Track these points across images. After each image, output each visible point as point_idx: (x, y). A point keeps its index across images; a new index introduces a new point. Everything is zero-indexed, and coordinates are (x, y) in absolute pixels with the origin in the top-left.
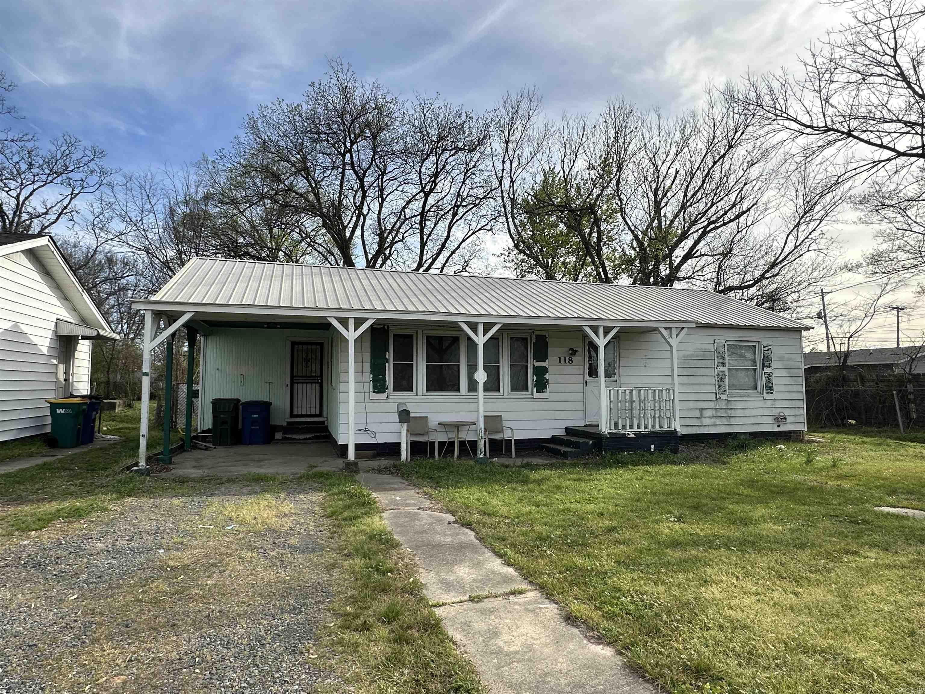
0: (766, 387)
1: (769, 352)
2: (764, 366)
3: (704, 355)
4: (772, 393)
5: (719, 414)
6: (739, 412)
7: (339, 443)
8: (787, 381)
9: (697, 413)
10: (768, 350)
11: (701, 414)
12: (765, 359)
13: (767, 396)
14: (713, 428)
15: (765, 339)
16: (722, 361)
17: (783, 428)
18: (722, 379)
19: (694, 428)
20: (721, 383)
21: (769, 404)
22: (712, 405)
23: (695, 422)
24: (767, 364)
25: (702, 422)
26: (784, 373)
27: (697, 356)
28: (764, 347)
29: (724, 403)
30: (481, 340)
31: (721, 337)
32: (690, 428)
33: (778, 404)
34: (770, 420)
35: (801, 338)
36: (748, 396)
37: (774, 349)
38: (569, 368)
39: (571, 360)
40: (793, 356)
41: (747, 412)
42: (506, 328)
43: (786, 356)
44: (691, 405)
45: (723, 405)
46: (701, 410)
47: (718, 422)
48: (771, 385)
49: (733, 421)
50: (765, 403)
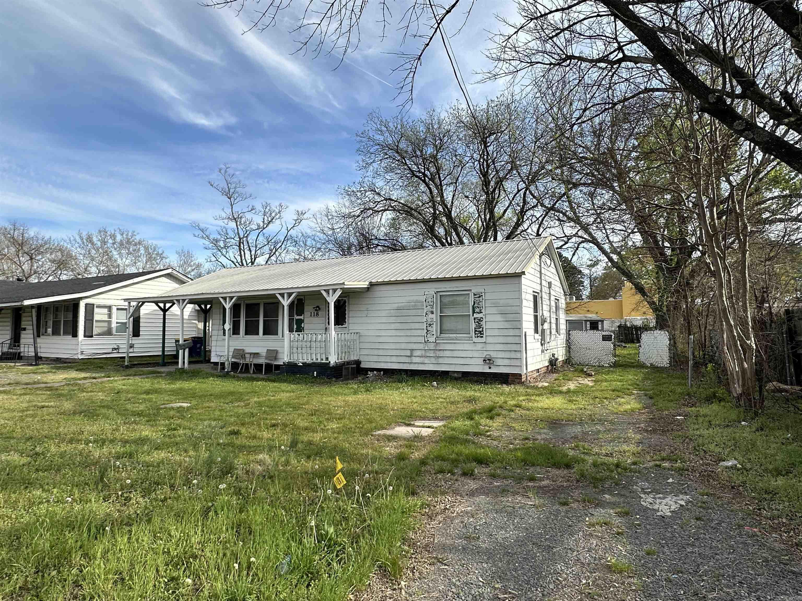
0: (475, 331)
1: (481, 299)
2: (474, 312)
3: (415, 305)
4: (482, 337)
5: (428, 355)
6: (447, 354)
7: (212, 361)
8: (502, 325)
9: (408, 353)
10: (479, 297)
11: (411, 354)
12: (476, 305)
13: (476, 340)
14: (423, 365)
15: (476, 288)
16: (431, 310)
17: (494, 370)
18: (430, 325)
19: (405, 365)
20: (429, 328)
21: (479, 347)
22: (421, 346)
23: (407, 360)
24: (477, 310)
25: (411, 360)
26: (499, 318)
27: (409, 306)
28: (475, 295)
29: (433, 345)
30: (228, 306)
31: (431, 289)
32: (401, 364)
33: (489, 347)
34: (481, 361)
35: (520, 283)
36: (457, 340)
37: (488, 296)
38: (316, 320)
39: (317, 314)
40: (510, 302)
41: (456, 354)
42: (239, 298)
43: (502, 302)
44: (403, 346)
45: (432, 346)
46: (412, 350)
47: (426, 361)
48: (481, 330)
49: (441, 360)
50: (476, 346)
